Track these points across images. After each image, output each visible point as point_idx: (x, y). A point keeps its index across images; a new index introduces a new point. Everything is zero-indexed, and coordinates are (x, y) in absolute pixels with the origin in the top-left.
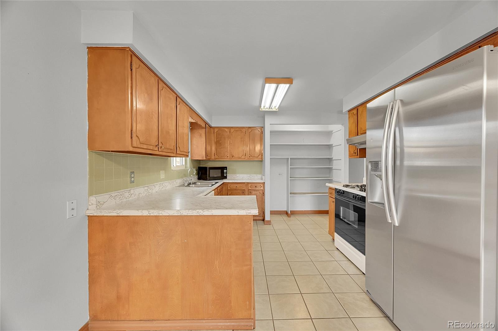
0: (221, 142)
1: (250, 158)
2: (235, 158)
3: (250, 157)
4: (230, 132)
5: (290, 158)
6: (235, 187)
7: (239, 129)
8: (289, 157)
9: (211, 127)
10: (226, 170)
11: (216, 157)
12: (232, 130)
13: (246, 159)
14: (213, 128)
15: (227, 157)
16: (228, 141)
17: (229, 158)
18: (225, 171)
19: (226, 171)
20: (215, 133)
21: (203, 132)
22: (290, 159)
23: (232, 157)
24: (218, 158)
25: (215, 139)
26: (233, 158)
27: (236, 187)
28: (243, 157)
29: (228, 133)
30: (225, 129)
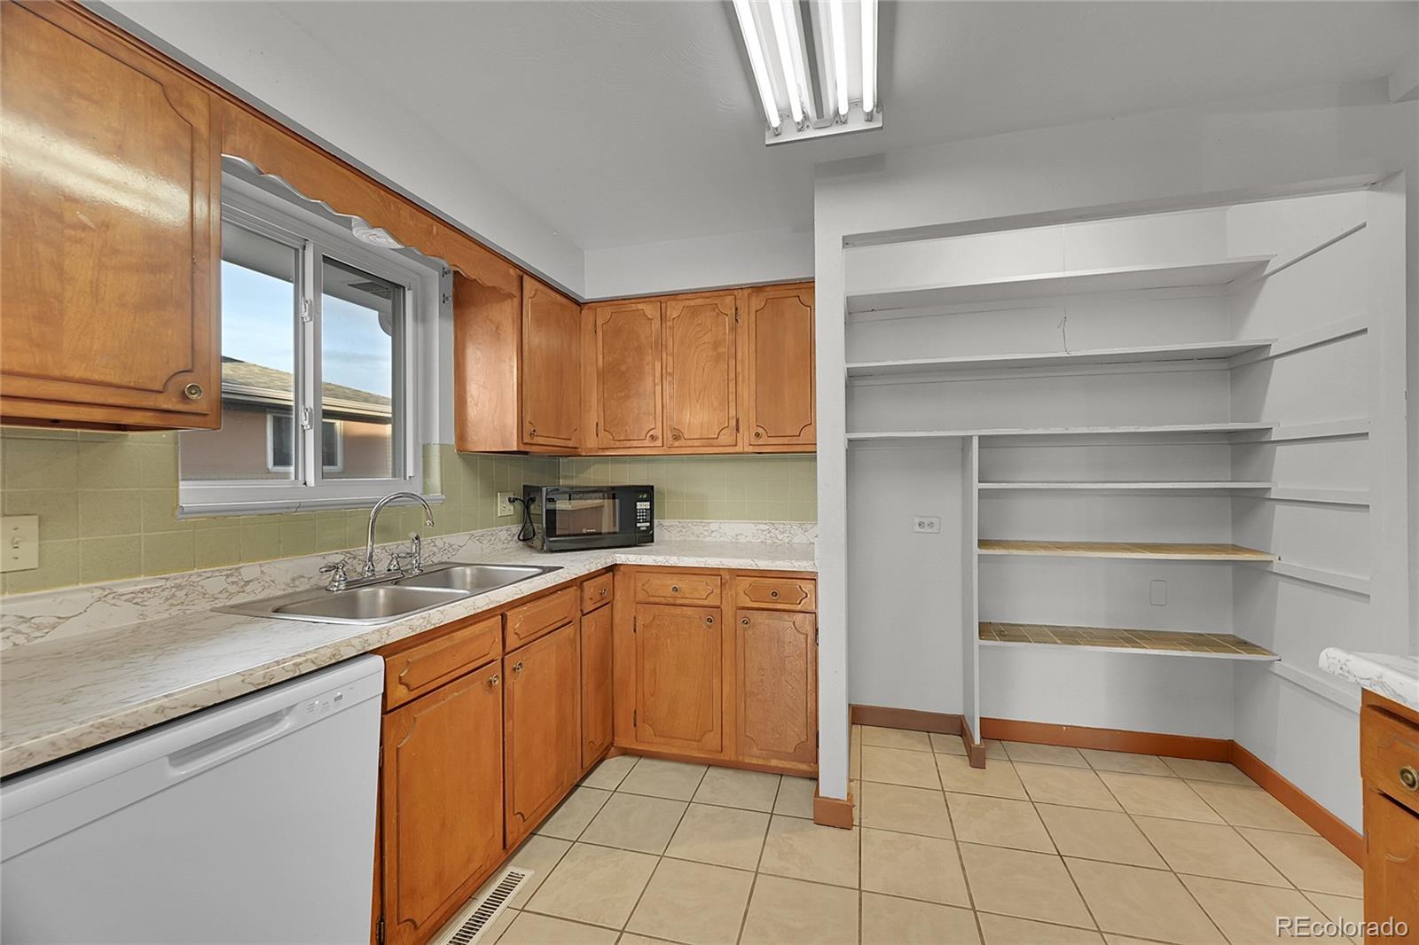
0: (623, 368)
1: (761, 442)
2: (690, 443)
3: (757, 435)
4: (663, 318)
5: (980, 437)
6: (670, 592)
7: (707, 301)
8: (975, 433)
9: (579, 304)
10: (651, 499)
11: (606, 439)
12: (674, 310)
13: (738, 449)
14: (590, 308)
15: (652, 436)
16: (658, 365)
17: (659, 443)
18: (640, 505)
19: (647, 505)
20: (600, 333)
21: (504, 314)
22: (975, 442)
23: (676, 438)
24: (612, 444)
25: (600, 357)
26: (677, 444)
27: (675, 589)
28: (726, 438)
29: (656, 324)
30: (640, 306)
